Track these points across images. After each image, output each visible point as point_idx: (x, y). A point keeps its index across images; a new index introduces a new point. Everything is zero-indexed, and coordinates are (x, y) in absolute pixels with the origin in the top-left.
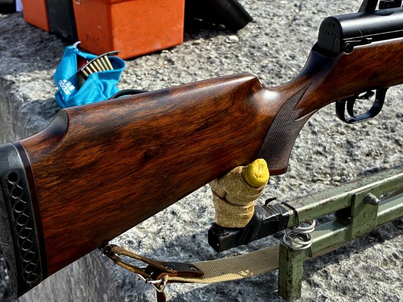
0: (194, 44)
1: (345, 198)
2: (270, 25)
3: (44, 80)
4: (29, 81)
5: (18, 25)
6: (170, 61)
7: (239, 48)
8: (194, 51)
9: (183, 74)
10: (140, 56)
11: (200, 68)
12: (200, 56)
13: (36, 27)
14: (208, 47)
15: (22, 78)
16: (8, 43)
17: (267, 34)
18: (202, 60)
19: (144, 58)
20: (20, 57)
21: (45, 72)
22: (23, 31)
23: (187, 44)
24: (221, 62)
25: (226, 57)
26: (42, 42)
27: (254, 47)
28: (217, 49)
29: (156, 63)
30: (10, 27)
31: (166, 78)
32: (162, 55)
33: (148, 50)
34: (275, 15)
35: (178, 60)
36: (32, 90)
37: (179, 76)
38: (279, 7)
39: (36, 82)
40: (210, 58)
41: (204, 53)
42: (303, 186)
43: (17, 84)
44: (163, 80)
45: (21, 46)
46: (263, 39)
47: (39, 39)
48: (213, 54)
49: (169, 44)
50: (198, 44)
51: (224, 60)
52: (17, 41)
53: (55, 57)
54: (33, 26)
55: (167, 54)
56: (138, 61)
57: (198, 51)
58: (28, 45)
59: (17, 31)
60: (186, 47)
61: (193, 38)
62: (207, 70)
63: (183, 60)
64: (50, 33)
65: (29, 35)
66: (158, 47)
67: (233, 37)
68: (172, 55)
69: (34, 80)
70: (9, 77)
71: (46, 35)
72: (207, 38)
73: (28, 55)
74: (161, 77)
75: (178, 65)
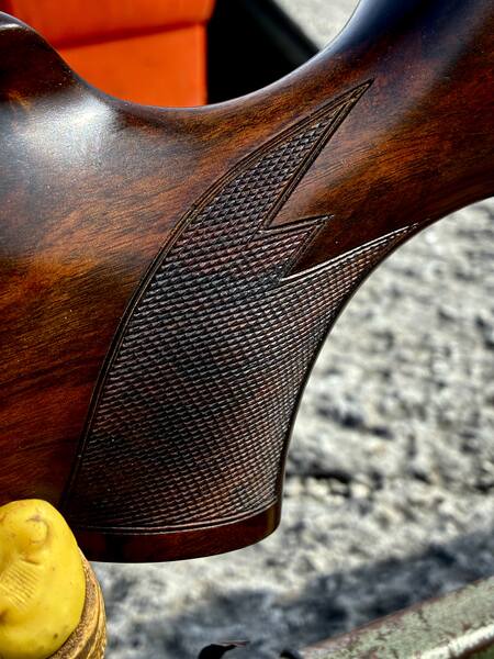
42: (448, 508)
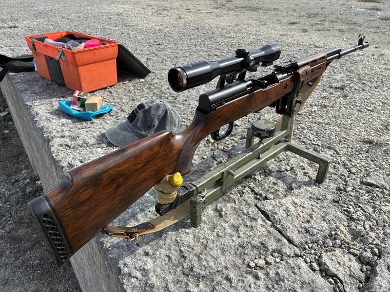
0: (123, 84)
1: (219, 175)
2: (160, 74)
3: (47, 104)
4: (40, 105)
5: (35, 77)
6: (111, 92)
7: (144, 85)
8: (122, 87)
9: (116, 98)
10: (96, 91)
11: (125, 95)
12: (125, 89)
13: (45, 78)
14: (130, 85)
15: (36, 104)
16: (30, 87)
17: (158, 78)
18: (126, 91)
19: (98, 91)
20: (35, 93)
21: (48, 100)
22: (38, 80)
23: (120, 84)
24: (135, 92)
25: (138, 90)
26: (47, 86)
27: (151, 85)
28: (134, 86)
29: (104, 93)
30: (31, 79)
31: (107, 101)
32: (107, 89)
33: (100, 88)
34: (163, 69)
35: (114, 92)
36: (40, 109)
37: (114, 99)
38: (165, 65)
39: (43, 106)
40: (130, 90)
41: (127, 88)
43: (33, 107)
44: (106, 101)
45: (36, 88)
46: (156, 81)
47: (46, 85)
48: (132, 88)
49: (111, 84)
50: (125, 84)
51: (136, 91)
52: (34, 85)
53: (54, 93)
54: (44, 78)
55: (110, 89)
56: (95, 93)
57: (125, 87)
58: (40, 88)
59: (35, 80)
60: (119, 85)
61: (123, 81)
62: (128, 96)
63: (117, 92)
64: (52, 81)
65: (41, 82)
66: (105, 86)
67: (142, 80)
68: (112, 90)
69: (42, 104)
70: (29, 103)
71: (50, 82)
72: (130, 80)
73: (40, 93)
74: (105, 100)
75: (114, 94)
